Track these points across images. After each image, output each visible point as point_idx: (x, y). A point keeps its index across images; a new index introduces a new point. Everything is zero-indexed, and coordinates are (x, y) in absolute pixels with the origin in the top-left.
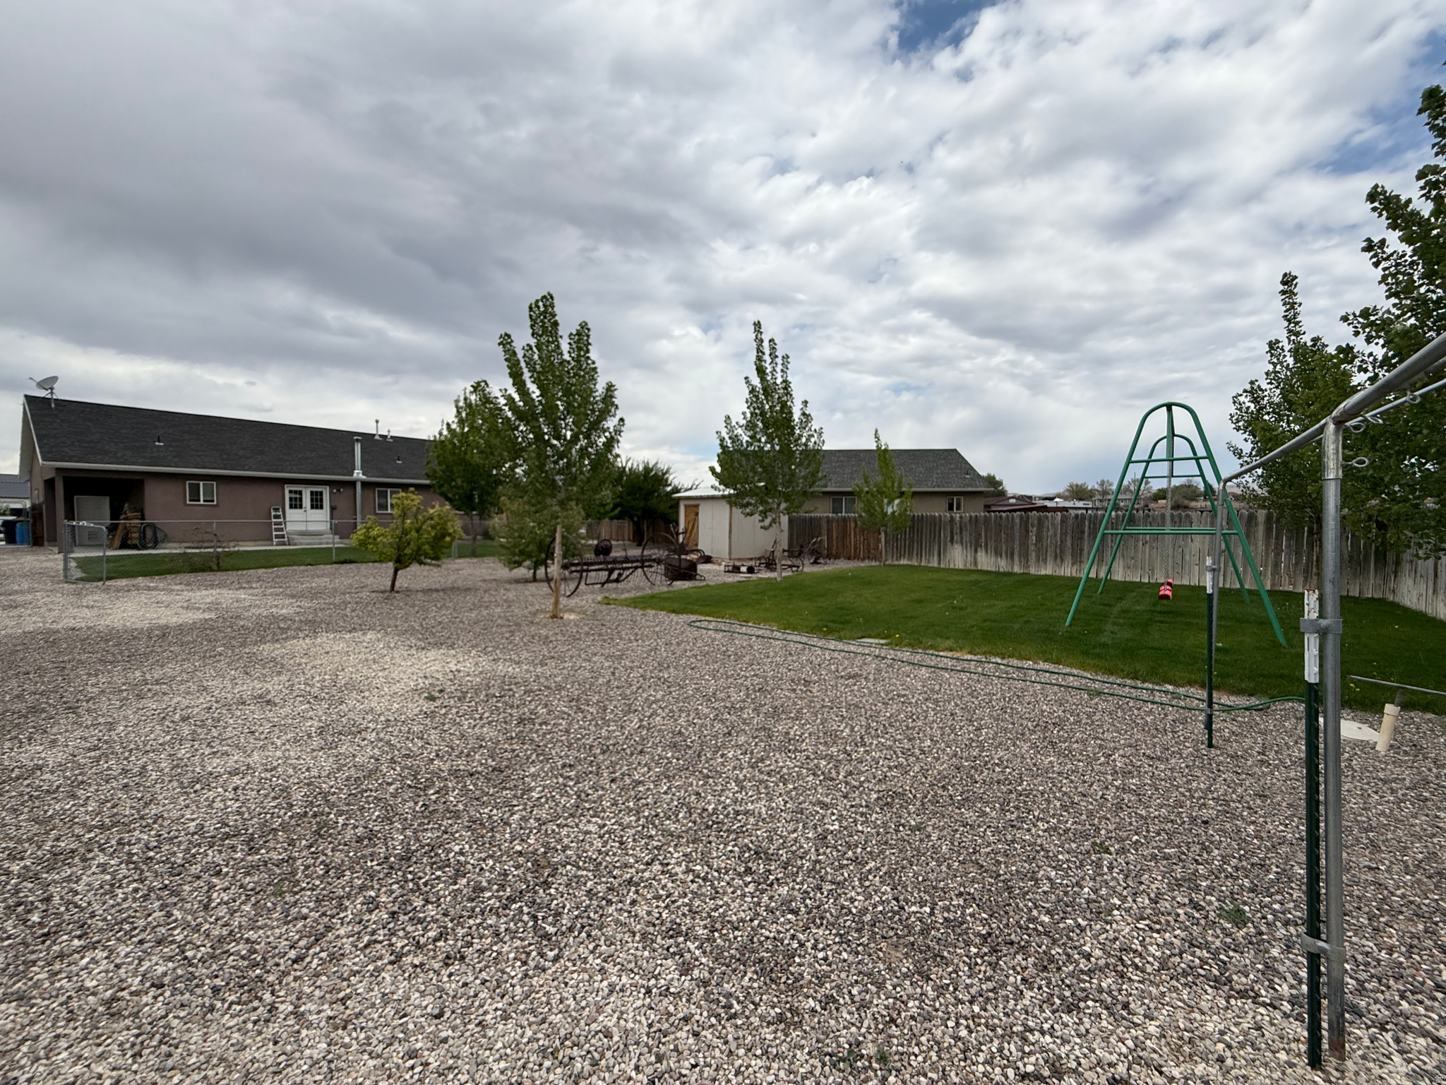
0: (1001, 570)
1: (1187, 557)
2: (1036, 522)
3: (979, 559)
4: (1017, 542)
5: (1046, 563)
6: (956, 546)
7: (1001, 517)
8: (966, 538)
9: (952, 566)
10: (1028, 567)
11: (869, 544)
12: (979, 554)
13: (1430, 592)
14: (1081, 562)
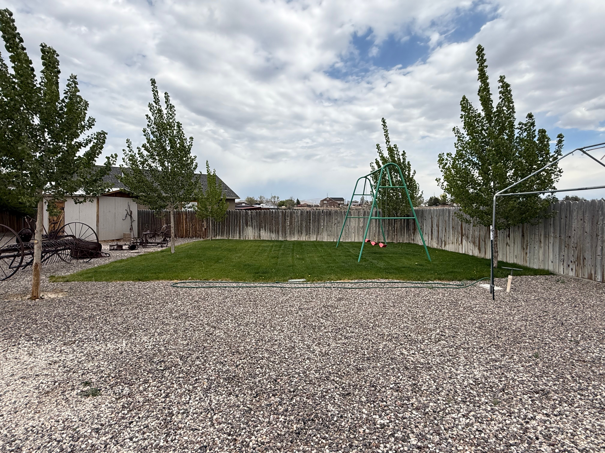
0: (273, 239)
1: (350, 230)
2: (289, 215)
3: (261, 234)
4: (281, 225)
5: (294, 235)
6: (249, 228)
7: (272, 212)
8: (255, 223)
9: (247, 239)
10: (286, 237)
11: (196, 228)
12: (262, 232)
13: (430, 239)
14: (310, 234)
